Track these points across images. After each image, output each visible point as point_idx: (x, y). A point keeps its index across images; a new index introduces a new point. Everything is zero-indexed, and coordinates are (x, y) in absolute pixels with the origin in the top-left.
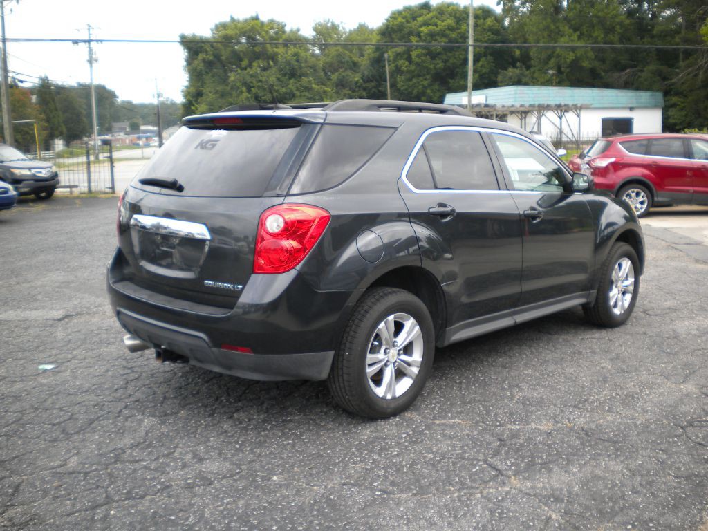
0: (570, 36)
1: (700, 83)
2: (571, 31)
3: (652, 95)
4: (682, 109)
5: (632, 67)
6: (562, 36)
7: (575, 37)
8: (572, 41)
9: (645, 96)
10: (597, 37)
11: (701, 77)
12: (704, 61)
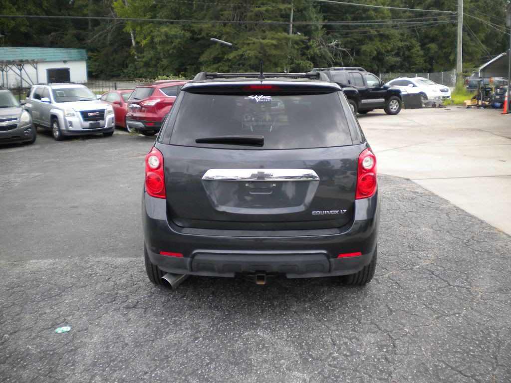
0: (10, 9)
1: (109, 42)
2: (11, 5)
3: (77, 52)
4: (95, 61)
5: (56, 31)
6: (4, 8)
7: (14, 10)
8: (13, 12)
9: (74, 52)
10: (30, 9)
11: (109, 37)
12: (110, 26)
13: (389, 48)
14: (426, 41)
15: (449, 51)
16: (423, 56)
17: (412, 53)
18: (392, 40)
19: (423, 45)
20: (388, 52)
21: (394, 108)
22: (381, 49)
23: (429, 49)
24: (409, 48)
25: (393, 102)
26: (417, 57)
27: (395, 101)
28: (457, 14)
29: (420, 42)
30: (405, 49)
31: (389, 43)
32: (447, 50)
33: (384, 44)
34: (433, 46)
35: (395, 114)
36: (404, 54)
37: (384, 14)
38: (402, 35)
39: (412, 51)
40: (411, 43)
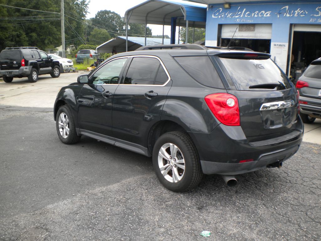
13: (7, 36)
14: (29, 31)
15: (44, 38)
16: (28, 41)
17: (21, 39)
18: (9, 31)
19: (27, 34)
20: (6, 38)
21: (56, 73)
22: (2, 37)
23: (31, 37)
24: (18, 36)
25: (55, 69)
26: (24, 41)
27: (57, 69)
28: (61, 14)
29: (25, 32)
30: (16, 37)
31: (7, 33)
32: (42, 37)
33: (3, 33)
34: (34, 35)
35: (57, 77)
36: (15, 40)
37: (4, 13)
38: (15, 27)
39: (21, 38)
40: (20, 32)
